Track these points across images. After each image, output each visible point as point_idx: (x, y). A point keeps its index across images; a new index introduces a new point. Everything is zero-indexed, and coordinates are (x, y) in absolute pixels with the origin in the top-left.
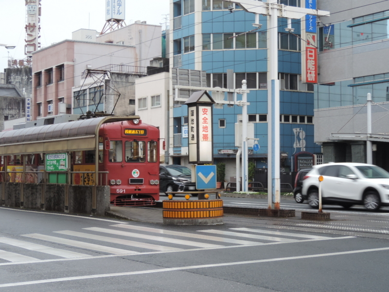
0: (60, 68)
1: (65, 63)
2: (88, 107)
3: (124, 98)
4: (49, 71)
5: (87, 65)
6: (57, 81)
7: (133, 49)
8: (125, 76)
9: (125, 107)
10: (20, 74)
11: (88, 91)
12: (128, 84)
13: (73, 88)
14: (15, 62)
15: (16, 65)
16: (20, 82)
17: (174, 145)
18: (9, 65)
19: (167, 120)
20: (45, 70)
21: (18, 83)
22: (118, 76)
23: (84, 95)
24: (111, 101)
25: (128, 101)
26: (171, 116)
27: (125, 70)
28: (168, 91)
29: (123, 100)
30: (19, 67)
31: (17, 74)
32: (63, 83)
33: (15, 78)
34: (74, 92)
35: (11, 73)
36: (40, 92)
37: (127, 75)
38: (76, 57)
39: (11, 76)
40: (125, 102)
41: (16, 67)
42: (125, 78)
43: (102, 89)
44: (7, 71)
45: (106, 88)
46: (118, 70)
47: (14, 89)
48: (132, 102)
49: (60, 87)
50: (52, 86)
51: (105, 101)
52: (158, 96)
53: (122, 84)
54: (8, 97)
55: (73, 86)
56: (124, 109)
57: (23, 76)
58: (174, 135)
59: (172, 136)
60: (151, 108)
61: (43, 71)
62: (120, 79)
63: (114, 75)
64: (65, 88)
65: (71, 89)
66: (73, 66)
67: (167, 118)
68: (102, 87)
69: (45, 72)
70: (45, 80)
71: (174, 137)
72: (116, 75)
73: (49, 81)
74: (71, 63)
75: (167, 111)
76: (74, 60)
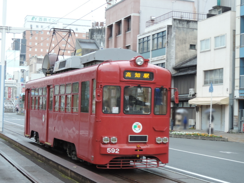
0: (128, 19)
1: (132, 15)
2: (151, 52)
3: (185, 43)
4: (119, 23)
5: (151, 17)
6: (126, 31)
7: (192, 4)
8: (186, 22)
9: (186, 52)
10: (101, 33)
11: (151, 38)
12: (189, 30)
13: (138, 35)
14: (97, 24)
15: (98, 26)
16: (100, 39)
17: (240, 87)
18: (93, 26)
19: (232, 61)
20: (116, 23)
21: (99, 40)
22: (180, 22)
23: (148, 41)
24: (172, 45)
25: (189, 46)
26: (238, 56)
27: (186, 17)
28: (234, 31)
29: (184, 45)
30: (100, 27)
31: (98, 33)
32: (130, 33)
33: (97, 36)
34: (139, 40)
35: (94, 32)
36: (112, 42)
37: (188, 22)
38: (142, 9)
39: (94, 35)
40: (185, 46)
41: (98, 28)
42: (186, 24)
43: (164, 35)
44: (91, 31)
45: (168, 34)
46: (180, 16)
47: (95, 43)
48: (193, 47)
49: (128, 36)
50: (121, 36)
51: (167, 45)
52: (222, 36)
53: (184, 30)
54: (89, 49)
55: (139, 34)
56: (185, 54)
57: (103, 35)
58: (240, 77)
59: (239, 78)
60: (215, 50)
61: (114, 23)
62: (181, 25)
63: (176, 21)
64: (132, 36)
65: (137, 37)
66: (139, 17)
67: (232, 58)
68: (164, 32)
69: (115, 24)
70: (115, 31)
71: (240, 79)
72: (178, 21)
73: (119, 32)
74: (137, 15)
75: (232, 52)
76: (140, 12)
